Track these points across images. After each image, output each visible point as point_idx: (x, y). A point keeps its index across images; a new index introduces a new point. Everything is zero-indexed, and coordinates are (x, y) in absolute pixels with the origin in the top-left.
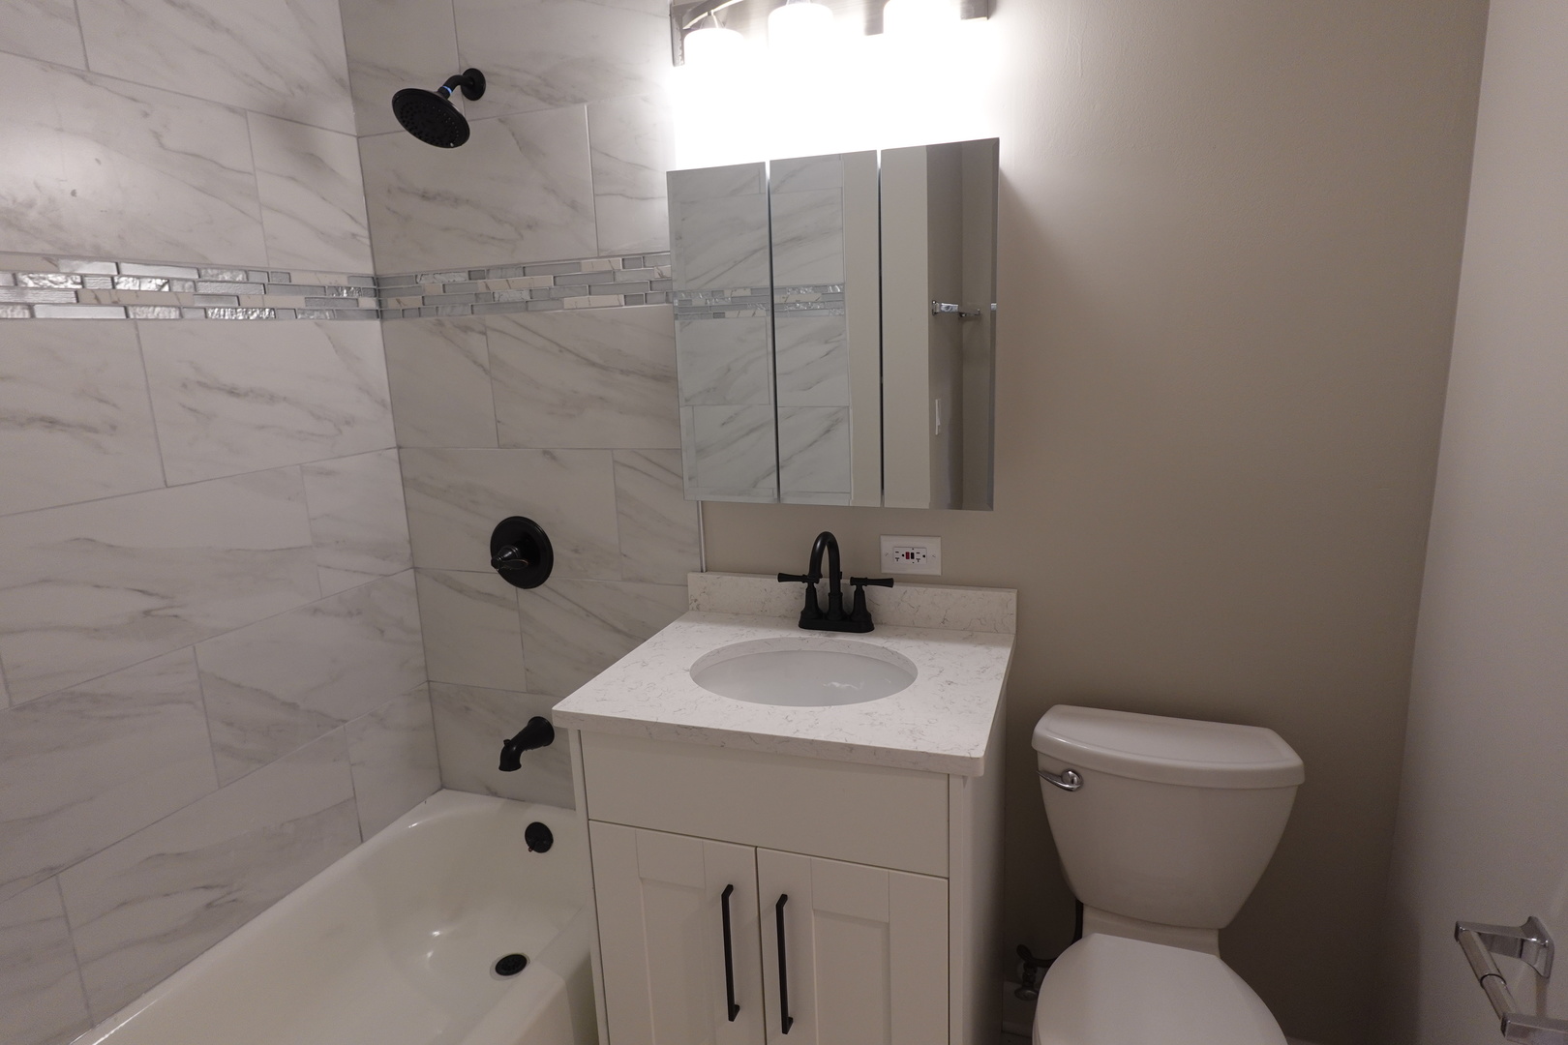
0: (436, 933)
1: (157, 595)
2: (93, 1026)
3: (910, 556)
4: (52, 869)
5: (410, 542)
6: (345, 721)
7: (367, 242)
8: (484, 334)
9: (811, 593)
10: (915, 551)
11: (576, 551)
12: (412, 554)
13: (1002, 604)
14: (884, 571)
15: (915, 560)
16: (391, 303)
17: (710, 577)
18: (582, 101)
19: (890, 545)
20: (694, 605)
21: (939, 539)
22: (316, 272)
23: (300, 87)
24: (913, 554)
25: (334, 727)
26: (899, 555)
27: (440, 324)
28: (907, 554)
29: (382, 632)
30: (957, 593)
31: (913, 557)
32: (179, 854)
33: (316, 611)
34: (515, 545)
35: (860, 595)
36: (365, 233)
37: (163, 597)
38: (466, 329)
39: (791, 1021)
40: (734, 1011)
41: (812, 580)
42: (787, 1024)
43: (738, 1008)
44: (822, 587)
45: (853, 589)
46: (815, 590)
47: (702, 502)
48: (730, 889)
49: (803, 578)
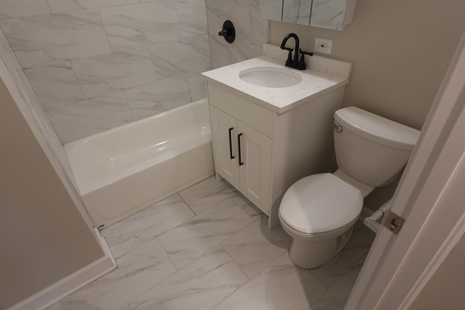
0: (204, 128)
1: (140, 31)
2: (134, 121)
3: (322, 46)
4: (123, 89)
5: (208, 26)
6: (187, 72)
9: (290, 54)
10: (324, 44)
11: (240, 33)
12: (208, 30)
13: (344, 68)
14: (314, 50)
15: (324, 48)
17: (268, 45)
19: (318, 41)
20: (264, 54)
21: (332, 41)
24: (323, 45)
25: (185, 73)
26: (319, 45)
28: (322, 45)
29: (198, 51)
30: (332, 61)
31: (323, 47)
32: (148, 93)
33: (180, 42)
34: (227, 29)
35: (303, 57)
37: (141, 32)
39: (243, 164)
40: (232, 158)
41: (291, 50)
42: (241, 164)
43: (234, 157)
44: (293, 53)
45: (300, 55)
46: (291, 54)
47: (270, 20)
48: (232, 129)
49: (288, 49)
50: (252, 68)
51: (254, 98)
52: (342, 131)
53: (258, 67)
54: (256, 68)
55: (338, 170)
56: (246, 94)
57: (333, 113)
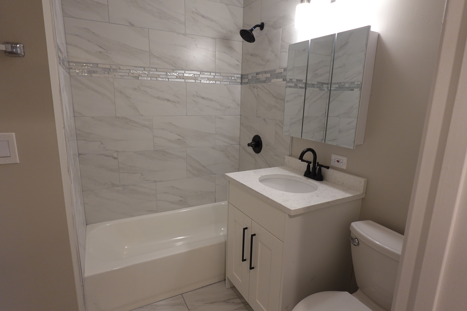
0: (223, 229)
1: (181, 136)
2: (157, 212)
3: (338, 161)
4: (155, 181)
5: (240, 138)
6: (216, 174)
7: (241, 66)
8: (257, 88)
9: (308, 167)
10: (339, 160)
11: (266, 146)
12: (240, 141)
13: (359, 183)
14: (331, 165)
15: (339, 163)
16: (243, 81)
17: (290, 157)
18: (281, 27)
19: (334, 157)
20: (286, 165)
21: (347, 158)
22: (226, 73)
23: (230, 32)
24: (339, 161)
25: (213, 175)
26: (335, 161)
27: (250, 86)
28: (338, 160)
29: (229, 157)
30: (348, 176)
31: (339, 162)
32: (177, 188)
33: (213, 148)
34: (255, 142)
35: (320, 170)
36: (241, 64)
38: (254, 87)
39: (253, 268)
40: (244, 260)
41: (309, 163)
42: (251, 268)
43: (245, 260)
44: (311, 165)
45: (318, 167)
46: (310, 166)
47: (292, 137)
48: (246, 228)
49: (307, 162)
50: (272, 175)
51: (268, 198)
52: (358, 244)
53: (278, 175)
54: (276, 175)
55: (359, 291)
56: (262, 195)
57: (349, 225)
